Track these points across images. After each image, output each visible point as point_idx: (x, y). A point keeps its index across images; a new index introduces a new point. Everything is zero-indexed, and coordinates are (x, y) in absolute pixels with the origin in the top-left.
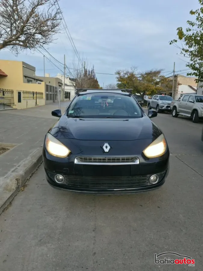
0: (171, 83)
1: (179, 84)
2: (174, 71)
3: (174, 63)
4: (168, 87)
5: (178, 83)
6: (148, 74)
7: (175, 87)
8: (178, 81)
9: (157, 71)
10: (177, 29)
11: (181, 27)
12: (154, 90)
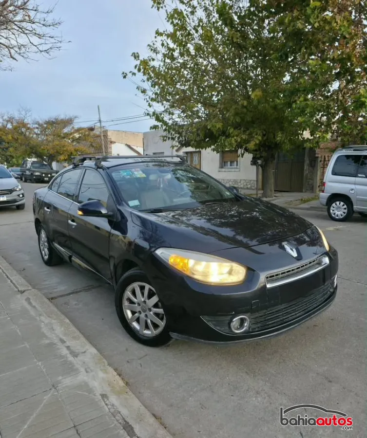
0: (98, 140)
1: (111, 142)
2: (100, 120)
3: (98, 106)
4: (93, 146)
5: (109, 139)
6: (51, 123)
7: (106, 148)
8: (108, 137)
9: (67, 118)
10: (132, 54)
11: (137, 53)
12: (73, 152)
